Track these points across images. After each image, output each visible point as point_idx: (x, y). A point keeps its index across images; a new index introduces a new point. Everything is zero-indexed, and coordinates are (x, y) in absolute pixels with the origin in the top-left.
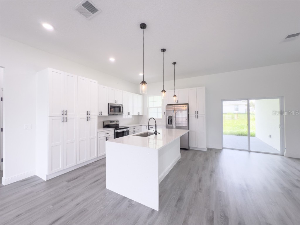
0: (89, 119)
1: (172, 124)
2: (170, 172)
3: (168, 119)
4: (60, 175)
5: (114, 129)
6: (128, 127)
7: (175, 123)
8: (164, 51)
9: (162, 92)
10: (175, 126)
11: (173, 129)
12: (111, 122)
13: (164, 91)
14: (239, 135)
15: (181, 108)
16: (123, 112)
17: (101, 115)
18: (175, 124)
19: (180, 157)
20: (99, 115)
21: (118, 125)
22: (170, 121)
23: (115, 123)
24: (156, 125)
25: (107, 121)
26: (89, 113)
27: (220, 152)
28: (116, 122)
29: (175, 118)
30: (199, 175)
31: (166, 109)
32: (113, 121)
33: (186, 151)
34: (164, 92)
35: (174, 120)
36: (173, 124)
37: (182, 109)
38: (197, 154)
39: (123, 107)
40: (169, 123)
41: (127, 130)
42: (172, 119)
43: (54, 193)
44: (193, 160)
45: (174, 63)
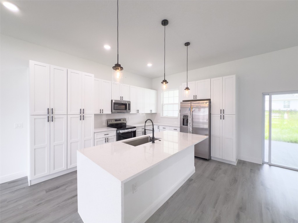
0: (82, 118)
1: (187, 125)
2: (172, 197)
3: (183, 119)
4: (45, 181)
5: (116, 129)
6: (135, 127)
7: (191, 124)
8: (166, 23)
9: (162, 82)
10: (191, 129)
11: (189, 134)
12: (116, 120)
13: (165, 81)
14: (292, 142)
15: (200, 105)
16: (129, 109)
17: (102, 113)
18: (191, 126)
19: (195, 172)
20: (100, 113)
21: (126, 123)
22: (185, 121)
23: (122, 122)
24: (153, 129)
25: (111, 120)
26: (82, 111)
27: (259, 170)
28: (123, 120)
29: (191, 118)
30: (216, 211)
31: (181, 105)
32: (120, 120)
33: (206, 163)
34: (164, 83)
35: (190, 120)
36: (189, 125)
37: (202, 106)
38: (220, 169)
39: (129, 105)
40: (183, 124)
41: (133, 131)
42: (188, 120)
43: (21, 207)
44: (212, 180)
45: (187, 44)
